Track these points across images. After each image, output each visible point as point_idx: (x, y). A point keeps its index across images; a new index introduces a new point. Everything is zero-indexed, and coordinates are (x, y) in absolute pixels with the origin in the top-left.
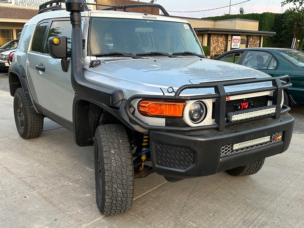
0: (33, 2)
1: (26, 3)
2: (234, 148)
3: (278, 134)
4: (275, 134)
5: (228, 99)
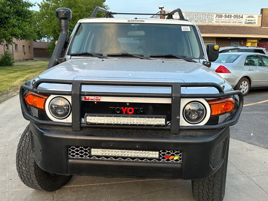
0: (200, 18)
1: (194, 20)
2: (92, 153)
3: (172, 153)
4: (164, 151)
5: (97, 100)
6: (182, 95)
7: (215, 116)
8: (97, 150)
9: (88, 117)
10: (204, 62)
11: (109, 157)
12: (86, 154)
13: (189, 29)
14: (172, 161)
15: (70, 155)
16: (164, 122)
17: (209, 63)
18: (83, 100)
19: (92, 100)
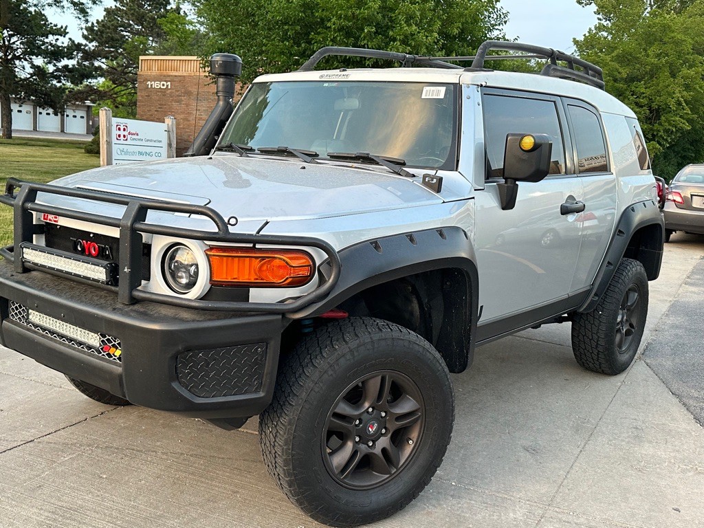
2: (30, 317)
3: (114, 343)
4: (103, 336)
5: (55, 221)
6: (138, 226)
7: (228, 285)
8: (34, 312)
9: (24, 249)
10: (425, 176)
11: (44, 329)
12: (23, 317)
13: (441, 93)
14: (114, 359)
15: (10, 315)
16: (105, 276)
17: (435, 180)
18: (42, 219)
19: (50, 220)
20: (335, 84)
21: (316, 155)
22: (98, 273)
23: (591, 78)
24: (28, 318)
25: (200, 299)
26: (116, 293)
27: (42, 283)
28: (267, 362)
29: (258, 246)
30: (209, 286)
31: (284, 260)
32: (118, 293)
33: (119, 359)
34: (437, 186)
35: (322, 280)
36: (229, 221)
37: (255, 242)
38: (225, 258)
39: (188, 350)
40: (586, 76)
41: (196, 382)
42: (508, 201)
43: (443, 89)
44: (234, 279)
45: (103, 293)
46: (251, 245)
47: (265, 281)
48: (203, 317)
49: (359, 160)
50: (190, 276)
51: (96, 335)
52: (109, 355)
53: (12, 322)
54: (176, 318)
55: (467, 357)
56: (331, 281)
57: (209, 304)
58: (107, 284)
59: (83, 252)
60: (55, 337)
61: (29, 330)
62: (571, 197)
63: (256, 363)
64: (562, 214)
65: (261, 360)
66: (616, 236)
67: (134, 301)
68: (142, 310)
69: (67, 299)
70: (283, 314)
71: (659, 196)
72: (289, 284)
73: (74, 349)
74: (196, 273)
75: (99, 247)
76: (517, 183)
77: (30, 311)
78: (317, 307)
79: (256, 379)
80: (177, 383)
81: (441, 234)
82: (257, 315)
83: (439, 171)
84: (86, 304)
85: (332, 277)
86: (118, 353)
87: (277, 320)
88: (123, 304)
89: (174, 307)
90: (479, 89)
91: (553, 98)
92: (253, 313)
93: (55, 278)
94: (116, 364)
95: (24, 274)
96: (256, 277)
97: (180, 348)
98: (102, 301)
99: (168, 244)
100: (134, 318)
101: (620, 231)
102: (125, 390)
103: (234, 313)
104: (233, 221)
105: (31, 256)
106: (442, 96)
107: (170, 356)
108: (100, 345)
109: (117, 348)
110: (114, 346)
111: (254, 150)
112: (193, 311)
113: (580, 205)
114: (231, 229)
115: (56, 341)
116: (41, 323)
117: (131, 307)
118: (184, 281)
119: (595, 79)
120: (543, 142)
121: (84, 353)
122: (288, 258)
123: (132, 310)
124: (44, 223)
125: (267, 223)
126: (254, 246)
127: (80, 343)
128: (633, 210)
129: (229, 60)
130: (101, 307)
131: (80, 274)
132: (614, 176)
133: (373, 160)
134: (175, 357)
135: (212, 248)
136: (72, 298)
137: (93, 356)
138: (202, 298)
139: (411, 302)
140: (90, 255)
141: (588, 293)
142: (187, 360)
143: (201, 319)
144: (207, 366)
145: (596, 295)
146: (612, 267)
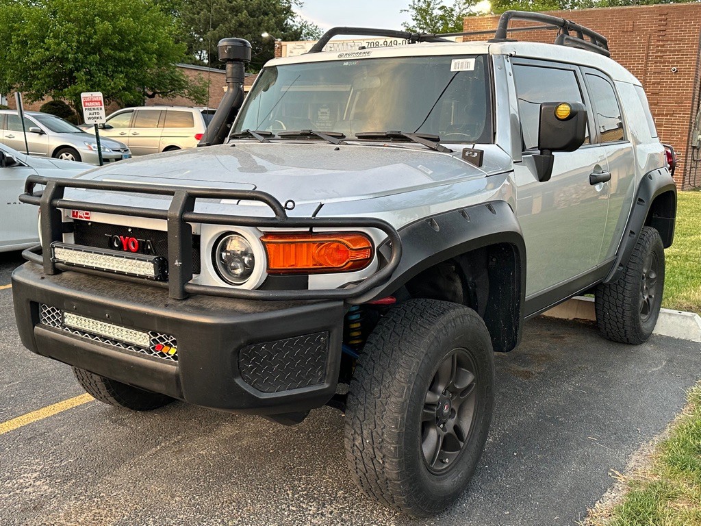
2: (66, 320)
3: (167, 341)
4: (154, 334)
5: (86, 218)
6: (187, 216)
7: (286, 273)
8: (70, 314)
9: (56, 249)
10: (465, 151)
11: (83, 332)
12: (57, 320)
13: (471, 64)
14: (168, 358)
15: (42, 320)
16: (153, 271)
17: (476, 154)
18: (71, 217)
19: (80, 217)
20: (356, 63)
21: (343, 136)
22: (145, 268)
23: (598, 47)
24: (63, 322)
25: (257, 289)
26: (167, 289)
27: (79, 283)
28: (330, 351)
29: (315, 230)
30: (266, 275)
31: (344, 243)
32: (168, 290)
33: (175, 357)
34: (479, 160)
35: (382, 262)
36: (286, 205)
37: (311, 226)
38: (281, 245)
39: (250, 343)
40: (595, 45)
41: (259, 376)
42: (544, 173)
43: (472, 61)
44: (292, 266)
45: (149, 290)
46: (308, 229)
47: (324, 266)
48: (263, 308)
49: (389, 138)
50: (245, 266)
51: (145, 334)
52: (162, 354)
53: (45, 327)
54: (236, 311)
55: (516, 335)
56: (393, 262)
57: (271, 294)
58: (156, 279)
59: (120, 248)
60: (97, 339)
61: (65, 334)
62: (598, 167)
63: (319, 353)
64: (592, 184)
65: (324, 350)
66: (636, 205)
67: (186, 295)
68: (196, 304)
69: (110, 297)
70: (345, 299)
71: (669, 163)
72: (350, 268)
73: (121, 350)
74: (252, 263)
75: (139, 241)
76: (553, 153)
77: (66, 314)
78: (380, 291)
79: (319, 370)
80: (240, 379)
81: (490, 209)
82: (319, 302)
83: (476, 145)
84: (133, 302)
85: (394, 258)
86: (172, 351)
87: (339, 307)
88: (175, 299)
89: (229, 300)
90: (509, 59)
91: (573, 67)
92: (314, 301)
93: (91, 278)
94: (170, 363)
95: (56, 276)
96: (314, 263)
97: (242, 342)
98: (150, 298)
99: (218, 234)
100: (189, 313)
101: (640, 200)
102: (183, 390)
103: (294, 301)
104: (290, 205)
105: (64, 255)
106: (472, 68)
107: (232, 350)
108: (151, 344)
109: (171, 346)
110: (166, 344)
111: (274, 136)
112: (251, 302)
113: (607, 173)
114: (289, 214)
115: (98, 344)
116: (79, 326)
117: (184, 303)
118: (239, 271)
119: (601, 48)
120: (578, 110)
121: (132, 354)
122: (347, 240)
123: (185, 305)
124: (72, 221)
125: (321, 206)
126: (311, 230)
127: (127, 345)
128: (651, 178)
129: (238, 44)
130: (151, 305)
131: (123, 270)
132: (630, 145)
133: (405, 137)
134: (237, 352)
135: (267, 234)
136: (116, 297)
137: (144, 357)
138: (260, 288)
139: (454, 281)
140: (129, 250)
141: (613, 263)
142: (249, 354)
143: (261, 310)
144: (270, 359)
145: (621, 265)
146: (635, 236)
